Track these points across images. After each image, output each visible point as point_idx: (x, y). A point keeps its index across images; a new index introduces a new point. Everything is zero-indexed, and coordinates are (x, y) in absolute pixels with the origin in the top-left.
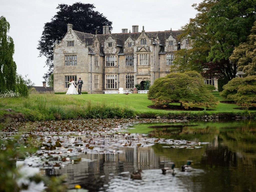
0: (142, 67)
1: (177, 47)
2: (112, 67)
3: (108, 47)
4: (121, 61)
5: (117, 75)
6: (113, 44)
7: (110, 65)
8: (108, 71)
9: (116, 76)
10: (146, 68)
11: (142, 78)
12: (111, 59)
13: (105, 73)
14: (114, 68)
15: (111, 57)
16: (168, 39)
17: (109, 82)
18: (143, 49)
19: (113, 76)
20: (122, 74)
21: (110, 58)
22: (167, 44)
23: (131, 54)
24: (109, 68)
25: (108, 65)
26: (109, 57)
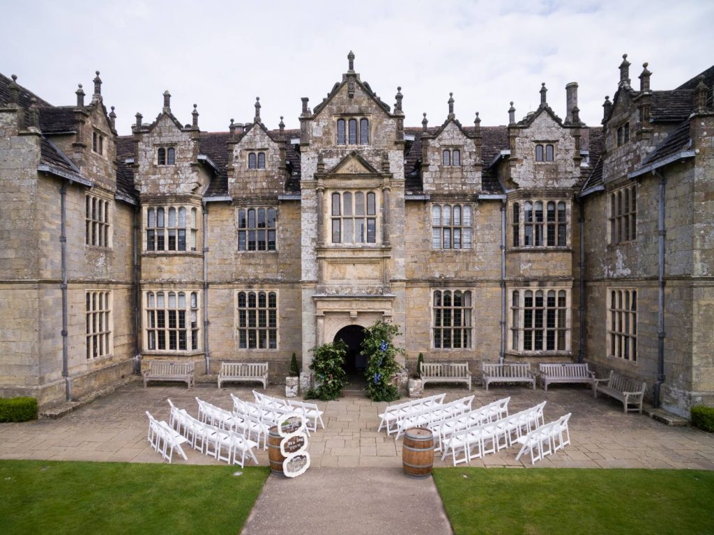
0: (349, 254)
1: (479, 174)
2: (176, 255)
3: (155, 166)
4: (217, 230)
5: (200, 292)
6: (182, 152)
7: (166, 247)
8: (154, 274)
9: (194, 294)
10: (371, 261)
11: (349, 313)
12: (171, 221)
13: (142, 281)
14: (187, 259)
15: (172, 209)
16: (440, 140)
17: (161, 324)
18: (353, 166)
19: (182, 295)
20: (220, 286)
21: (166, 216)
22: (434, 160)
23: (263, 198)
24: (159, 259)
25: (156, 244)
26: (161, 209)
